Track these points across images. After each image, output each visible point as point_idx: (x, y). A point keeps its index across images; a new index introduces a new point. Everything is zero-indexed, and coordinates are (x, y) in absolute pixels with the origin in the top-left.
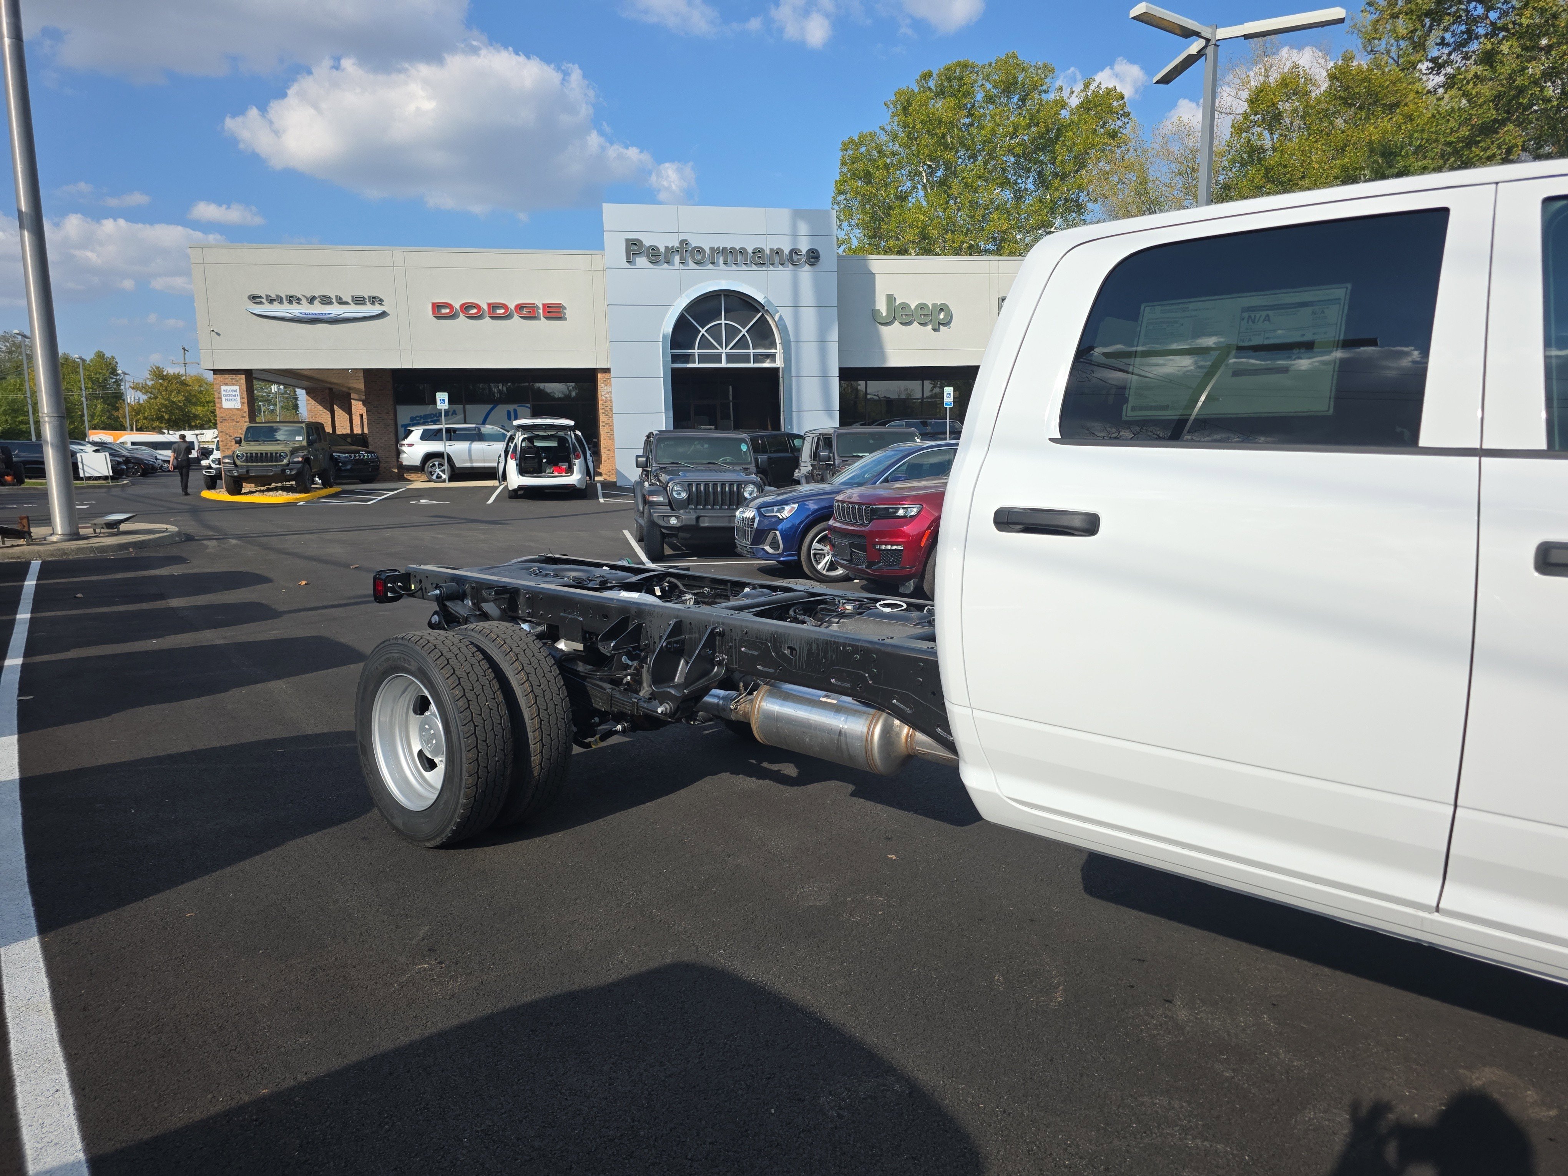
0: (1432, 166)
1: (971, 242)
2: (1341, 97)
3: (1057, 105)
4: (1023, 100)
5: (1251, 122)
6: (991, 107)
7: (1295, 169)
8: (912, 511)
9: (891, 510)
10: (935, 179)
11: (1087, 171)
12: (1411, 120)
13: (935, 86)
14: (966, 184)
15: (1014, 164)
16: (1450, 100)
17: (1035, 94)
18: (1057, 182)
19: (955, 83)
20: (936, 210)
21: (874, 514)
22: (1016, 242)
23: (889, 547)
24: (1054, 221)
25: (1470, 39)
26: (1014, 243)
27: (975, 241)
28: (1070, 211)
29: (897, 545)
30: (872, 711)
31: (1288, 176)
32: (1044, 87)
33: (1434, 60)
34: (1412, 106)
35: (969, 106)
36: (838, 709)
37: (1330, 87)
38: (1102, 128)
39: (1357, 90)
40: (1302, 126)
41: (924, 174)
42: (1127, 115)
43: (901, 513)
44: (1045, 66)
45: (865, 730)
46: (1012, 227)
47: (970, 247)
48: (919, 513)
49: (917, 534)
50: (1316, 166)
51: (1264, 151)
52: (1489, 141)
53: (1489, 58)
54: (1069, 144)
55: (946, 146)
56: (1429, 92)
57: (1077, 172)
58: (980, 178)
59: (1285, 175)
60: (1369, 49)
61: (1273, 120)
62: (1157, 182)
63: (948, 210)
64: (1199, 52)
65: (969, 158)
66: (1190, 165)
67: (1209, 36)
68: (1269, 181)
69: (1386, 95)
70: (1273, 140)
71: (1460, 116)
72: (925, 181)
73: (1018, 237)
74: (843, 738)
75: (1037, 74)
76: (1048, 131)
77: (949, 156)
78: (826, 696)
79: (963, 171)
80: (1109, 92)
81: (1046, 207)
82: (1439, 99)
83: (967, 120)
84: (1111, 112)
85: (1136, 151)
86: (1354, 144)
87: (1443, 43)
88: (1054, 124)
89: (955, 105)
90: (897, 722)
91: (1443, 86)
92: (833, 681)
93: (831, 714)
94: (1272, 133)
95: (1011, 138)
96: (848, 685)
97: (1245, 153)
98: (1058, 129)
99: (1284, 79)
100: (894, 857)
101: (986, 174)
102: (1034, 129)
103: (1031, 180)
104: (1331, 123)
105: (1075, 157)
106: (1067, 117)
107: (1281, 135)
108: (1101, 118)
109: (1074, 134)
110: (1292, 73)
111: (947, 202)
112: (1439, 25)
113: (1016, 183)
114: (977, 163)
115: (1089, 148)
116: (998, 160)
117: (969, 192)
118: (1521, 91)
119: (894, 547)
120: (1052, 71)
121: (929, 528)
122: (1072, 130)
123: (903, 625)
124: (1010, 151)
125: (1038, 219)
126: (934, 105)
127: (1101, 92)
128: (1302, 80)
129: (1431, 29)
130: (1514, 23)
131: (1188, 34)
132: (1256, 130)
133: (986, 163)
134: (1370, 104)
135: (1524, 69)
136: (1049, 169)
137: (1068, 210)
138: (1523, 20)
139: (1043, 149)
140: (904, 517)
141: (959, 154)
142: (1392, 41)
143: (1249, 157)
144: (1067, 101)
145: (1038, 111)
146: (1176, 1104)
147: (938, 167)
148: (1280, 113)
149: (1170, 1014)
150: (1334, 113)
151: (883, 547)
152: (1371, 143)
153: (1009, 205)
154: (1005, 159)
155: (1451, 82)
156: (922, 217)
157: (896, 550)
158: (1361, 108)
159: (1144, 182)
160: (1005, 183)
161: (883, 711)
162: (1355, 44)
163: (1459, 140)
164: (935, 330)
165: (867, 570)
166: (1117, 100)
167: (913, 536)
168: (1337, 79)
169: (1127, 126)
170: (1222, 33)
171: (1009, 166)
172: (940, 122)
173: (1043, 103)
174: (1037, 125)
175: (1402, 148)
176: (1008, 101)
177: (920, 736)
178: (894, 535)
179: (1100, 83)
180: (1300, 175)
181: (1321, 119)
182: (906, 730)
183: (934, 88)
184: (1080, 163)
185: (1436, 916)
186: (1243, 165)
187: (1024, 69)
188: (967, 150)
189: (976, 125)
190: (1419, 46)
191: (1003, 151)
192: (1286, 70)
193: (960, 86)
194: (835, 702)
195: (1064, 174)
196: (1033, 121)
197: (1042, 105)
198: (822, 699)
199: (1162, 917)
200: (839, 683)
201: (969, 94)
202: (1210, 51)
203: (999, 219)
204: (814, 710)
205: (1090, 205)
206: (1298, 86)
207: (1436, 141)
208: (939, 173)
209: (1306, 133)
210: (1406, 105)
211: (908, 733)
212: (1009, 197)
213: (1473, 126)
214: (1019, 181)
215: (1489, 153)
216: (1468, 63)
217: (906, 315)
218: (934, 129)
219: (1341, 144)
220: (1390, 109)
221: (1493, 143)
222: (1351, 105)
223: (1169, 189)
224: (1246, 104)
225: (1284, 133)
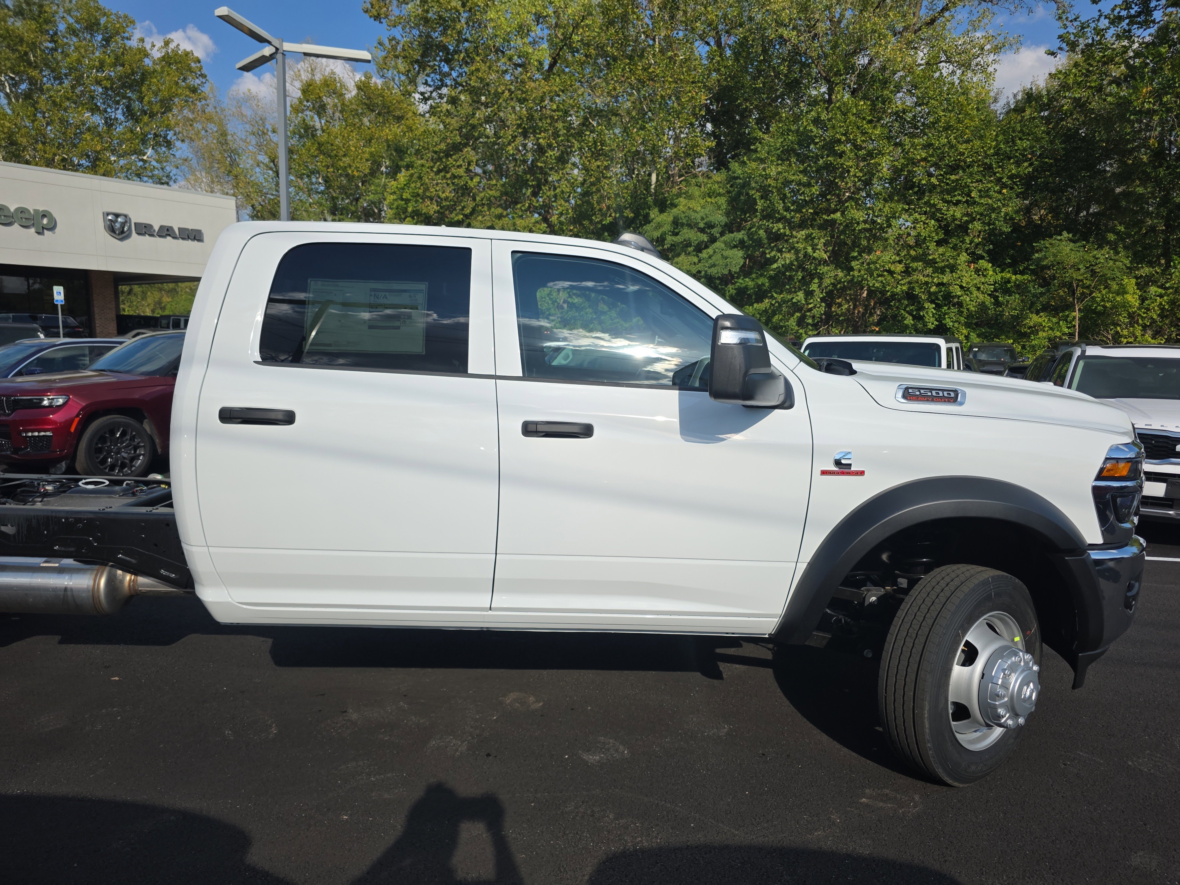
0: (427, 165)
1: (65, 156)
2: (366, 104)
3: (140, 53)
4: (107, 40)
5: (305, 106)
6: (75, 39)
7: (339, 148)
8: (58, 401)
9: (35, 401)
10: (20, 91)
11: (173, 115)
12: (412, 131)
13: (14, 6)
14: (54, 102)
15: (102, 94)
16: (433, 124)
17: (118, 38)
18: (146, 118)
19: (35, 8)
20: (22, 119)
21: (16, 405)
22: (110, 163)
23: (36, 434)
24: (146, 151)
25: (442, 85)
26: (108, 163)
27: (68, 155)
28: (160, 145)
29: (45, 432)
30: (97, 567)
31: (335, 152)
32: (126, 35)
33: (422, 94)
34: (411, 121)
35: (51, 32)
36: (61, 571)
37: (358, 94)
38: (183, 81)
39: (376, 101)
40: (341, 118)
41: (7, 84)
42: (204, 76)
43: (46, 403)
44: (126, 17)
45: (91, 583)
46: (106, 149)
47: (64, 160)
48: (64, 404)
49: (66, 421)
50: (353, 149)
51: (316, 130)
52: (457, 156)
53: (453, 101)
54: (154, 88)
55: (30, 64)
56: (420, 115)
57: (163, 113)
58: (68, 99)
59: (332, 151)
60: (381, 74)
61: (321, 109)
62: (235, 137)
63: (36, 123)
64: (271, 55)
65: (55, 79)
66: (261, 129)
67: (278, 46)
68: (321, 153)
69: (394, 110)
70: (321, 122)
71: (441, 135)
72: (8, 91)
73: (113, 158)
74: (69, 593)
75: (118, 22)
76: (133, 73)
77: (34, 73)
78: (46, 562)
79: (48, 90)
80: (187, 54)
81: (137, 138)
82: (427, 121)
83: (50, 45)
84: (190, 70)
85: (215, 108)
86: (377, 139)
87: (426, 83)
88: (138, 67)
89: (36, 28)
90: (119, 572)
91: (428, 112)
92: (56, 548)
93: (55, 575)
94: (320, 118)
95: (98, 71)
96: (72, 549)
97: (302, 128)
98: (143, 74)
99: (326, 81)
100: (117, 678)
101: (75, 97)
102: (120, 68)
103: (120, 111)
104: (360, 120)
105: (161, 101)
106: (150, 65)
107: (327, 121)
108: (182, 74)
109: (158, 81)
110: (331, 77)
111: (35, 115)
112: (423, 71)
113: (106, 111)
114: (64, 85)
115: (173, 96)
116: (85, 88)
117: (58, 110)
118: (474, 127)
119: (42, 434)
120: (133, 22)
121: (77, 416)
122: (156, 77)
123: (109, 497)
124: (98, 82)
125: (131, 147)
126: (13, 24)
127: (180, 52)
128: (339, 85)
129: (419, 73)
130: (466, 82)
131: (262, 40)
132: (308, 113)
133: (73, 87)
134: (384, 113)
135: (474, 114)
136: (136, 105)
137: (158, 144)
138: (471, 82)
139: (130, 87)
140: (50, 406)
141: (44, 74)
142: (395, 73)
143: (305, 132)
144: (149, 52)
145: (123, 54)
146: (361, 763)
147: (22, 81)
148: (325, 105)
149: (347, 718)
150: (362, 113)
151: (30, 434)
152: (387, 141)
153: (100, 129)
154: (93, 88)
155: (433, 111)
156: (7, 124)
157: (43, 436)
158: (379, 114)
159: (224, 134)
160: (94, 110)
161: (106, 565)
162: (372, 68)
163: (441, 151)
164: (38, 233)
165: (14, 456)
166: (195, 62)
167: (60, 423)
168: (362, 90)
169: (205, 85)
170: (287, 46)
171: (97, 95)
172: (22, 41)
173: (127, 48)
174: (123, 65)
175: (408, 149)
176: (91, 37)
177: (142, 580)
178: (41, 423)
179: (178, 45)
180: (342, 153)
181: (353, 116)
182: (128, 577)
183: (11, 7)
184: (166, 106)
185: (490, 612)
186: (301, 137)
187: (105, 14)
188: (52, 71)
189: (60, 51)
190: (413, 81)
191: (91, 81)
192: (327, 74)
193: (40, 12)
194: (57, 565)
195: (152, 112)
196: (118, 61)
197: (126, 50)
198: (42, 565)
199: (330, 666)
200: (63, 549)
201: (50, 22)
202: (279, 56)
203: (92, 140)
204: (36, 575)
205: (178, 144)
206: (336, 88)
207: (428, 149)
208: (24, 86)
209: (344, 123)
210: (407, 119)
211: (130, 579)
212: (100, 122)
213: (449, 144)
214: (109, 110)
215: (458, 163)
216: (442, 101)
217: (5, 216)
218: (15, 45)
219: (368, 137)
220: (398, 120)
221: (460, 157)
222: (373, 111)
223: (245, 144)
224: (300, 92)
225: (328, 119)
